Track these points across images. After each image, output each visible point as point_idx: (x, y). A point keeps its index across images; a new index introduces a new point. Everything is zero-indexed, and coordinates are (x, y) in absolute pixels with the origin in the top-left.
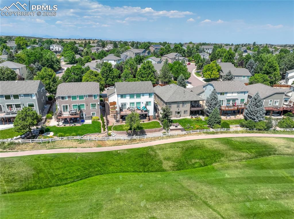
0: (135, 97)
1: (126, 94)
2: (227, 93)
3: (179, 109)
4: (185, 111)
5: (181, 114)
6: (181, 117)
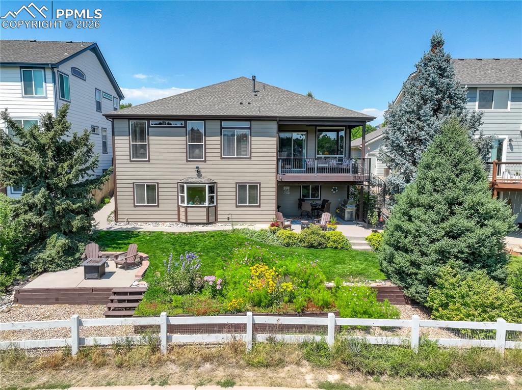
3: (198, 172)
4: (241, 188)
5: (216, 207)
6: (216, 221)
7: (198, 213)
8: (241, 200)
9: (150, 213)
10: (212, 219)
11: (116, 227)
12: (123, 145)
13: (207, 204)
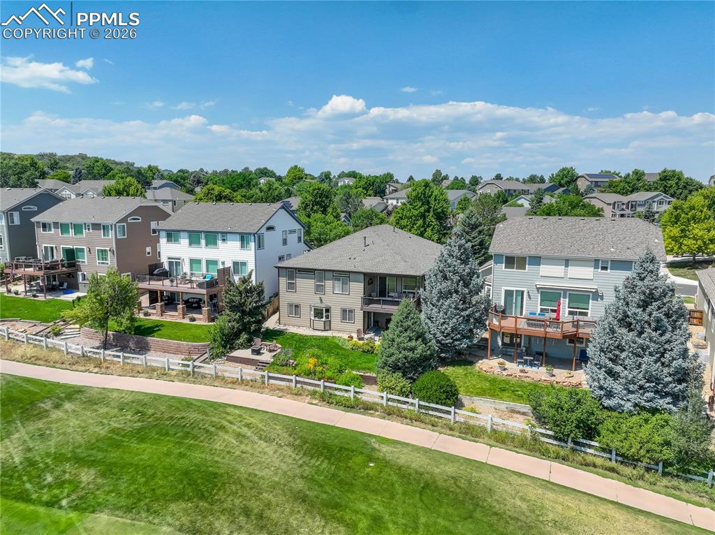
0: (203, 242)
1: (179, 231)
2: (536, 260)
3: (321, 300)
4: (344, 311)
5: (330, 321)
6: (330, 329)
7: (319, 324)
8: (344, 318)
9: (296, 321)
10: (327, 328)
11: (278, 327)
12: (283, 282)
13: (324, 319)
